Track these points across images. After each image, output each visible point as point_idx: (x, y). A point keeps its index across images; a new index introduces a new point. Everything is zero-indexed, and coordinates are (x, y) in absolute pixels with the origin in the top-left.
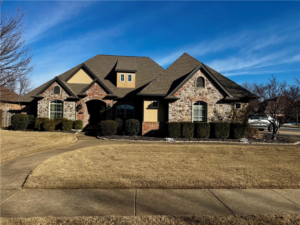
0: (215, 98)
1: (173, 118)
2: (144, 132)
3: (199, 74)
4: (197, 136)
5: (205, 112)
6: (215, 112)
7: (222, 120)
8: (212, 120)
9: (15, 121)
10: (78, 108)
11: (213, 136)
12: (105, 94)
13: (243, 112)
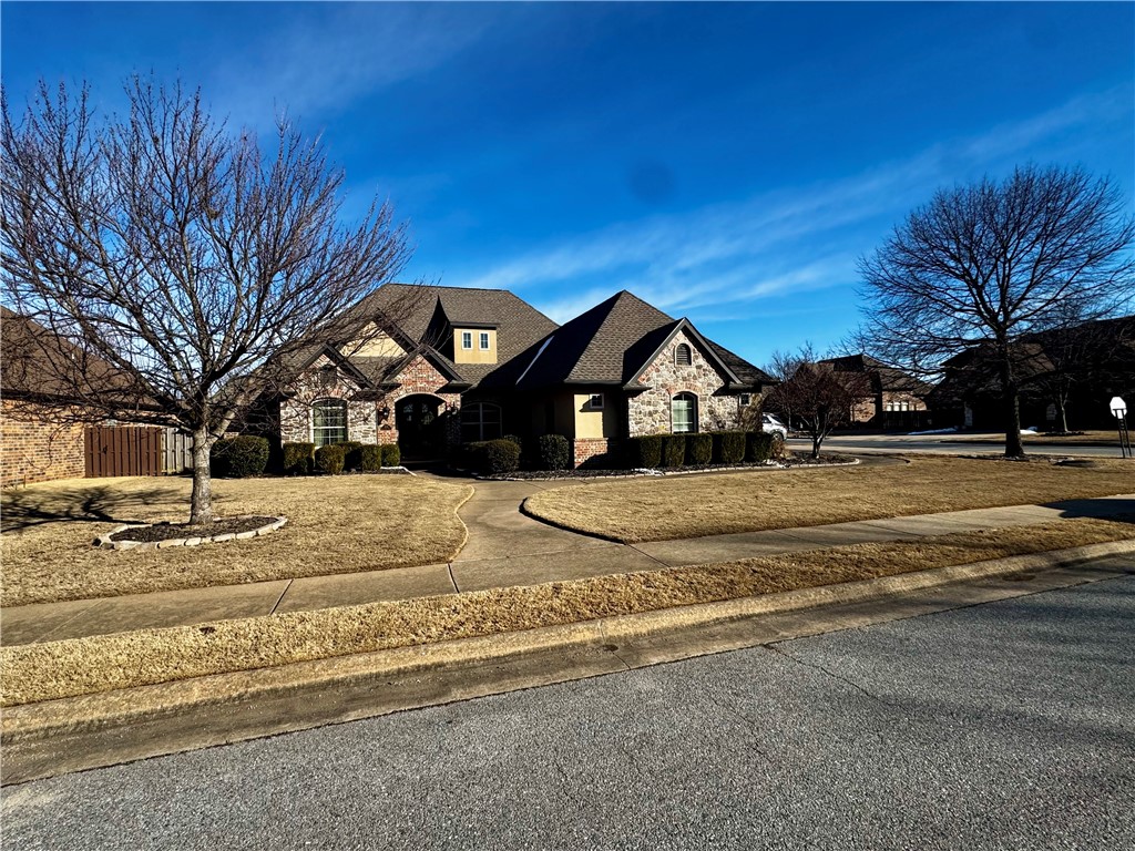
0: (710, 385)
1: (636, 428)
2: (579, 461)
3: (680, 338)
4: (691, 461)
5: (693, 414)
6: (711, 412)
7: (723, 427)
8: (707, 428)
9: (242, 454)
10: (381, 415)
11: (718, 460)
12: (442, 381)
13: (754, 410)
